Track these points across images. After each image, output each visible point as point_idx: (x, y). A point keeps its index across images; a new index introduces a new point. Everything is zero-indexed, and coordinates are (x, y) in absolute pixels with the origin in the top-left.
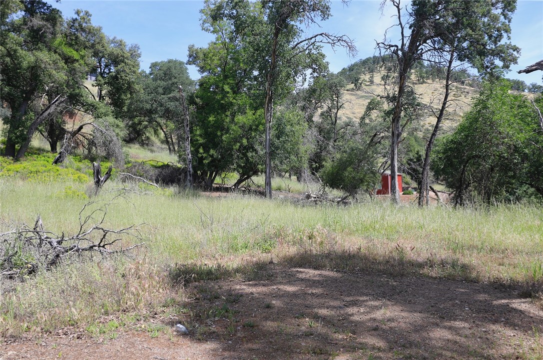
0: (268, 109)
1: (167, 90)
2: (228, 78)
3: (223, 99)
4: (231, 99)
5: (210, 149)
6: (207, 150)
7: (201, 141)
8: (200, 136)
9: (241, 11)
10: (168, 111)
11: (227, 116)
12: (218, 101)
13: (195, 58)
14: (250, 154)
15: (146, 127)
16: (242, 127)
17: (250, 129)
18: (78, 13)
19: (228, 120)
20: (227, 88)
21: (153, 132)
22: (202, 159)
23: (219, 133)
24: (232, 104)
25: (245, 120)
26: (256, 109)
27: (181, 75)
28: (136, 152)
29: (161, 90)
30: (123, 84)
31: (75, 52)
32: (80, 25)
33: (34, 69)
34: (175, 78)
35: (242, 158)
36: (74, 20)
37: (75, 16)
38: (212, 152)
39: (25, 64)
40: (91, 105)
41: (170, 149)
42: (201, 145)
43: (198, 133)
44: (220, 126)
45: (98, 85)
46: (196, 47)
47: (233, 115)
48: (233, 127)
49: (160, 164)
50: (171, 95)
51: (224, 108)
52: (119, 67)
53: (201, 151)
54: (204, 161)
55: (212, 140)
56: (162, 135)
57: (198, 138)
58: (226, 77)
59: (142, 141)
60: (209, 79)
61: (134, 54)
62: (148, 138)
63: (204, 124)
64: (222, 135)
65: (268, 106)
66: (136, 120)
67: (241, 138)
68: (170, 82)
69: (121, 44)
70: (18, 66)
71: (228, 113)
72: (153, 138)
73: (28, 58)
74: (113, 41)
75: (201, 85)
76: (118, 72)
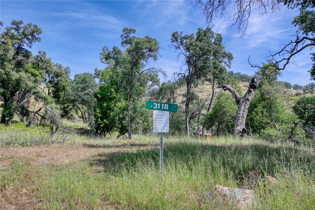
0: (129, 100)
1: (83, 89)
2: (114, 85)
3: (111, 95)
4: (114, 95)
5: (104, 119)
6: (102, 119)
7: (100, 115)
8: (99, 113)
9: (119, 56)
10: (83, 100)
11: (113, 103)
12: (108, 96)
13: (98, 75)
14: (123, 122)
15: (71, 109)
16: (120, 108)
17: (124, 109)
18: (40, 53)
19: (113, 105)
20: (112, 90)
21: (75, 112)
22: (100, 124)
23: (108, 112)
24: (115, 97)
25: (121, 105)
27: (91, 81)
28: (65, 122)
29: (80, 89)
30: (61, 87)
31: (37, 71)
32: (41, 59)
34: (88, 83)
35: (120, 124)
36: (38, 56)
37: (38, 54)
38: (105, 121)
39: (14, 78)
40: (44, 98)
41: (84, 121)
42: (100, 117)
43: (98, 111)
44: (109, 108)
45: (47, 87)
46: (98, 69)
47: (115, 102)
48: (115, 108)
49: (79, 128)
50: (85, 92)
51: (111, 99)
52: (59, 78)
53: (99, 120)
54: (101, 125)
55: (105, 115)
56: (80, 113)
57: (98, 114)
58: (112, 84)
59: (69, 117)
60: (104, 85)
61: (67, 72)
62: (72, 115)
63: (101, 107)
64: (110, 112)
66: (66, 105)
67: (120, 114)
68: (85, 85)
69: (60, 67)
70: (9, 79)
71: (113, 102)
72: (75, 115)
73: (15, 75)
74: (56, 65)
75: (100, 88)
76: (58, 81)
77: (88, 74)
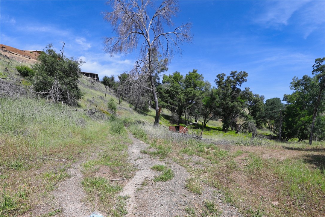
0: (314, 115)
1: (272, 109)
2: (299, 105)
3: (296, 112)
4: (299, 112)
5: (288, 129)
6: (286, 129)
7: (285, 127)
8: (285, 125)
9: (308, 82)
10: (271, 116)
11: (297, 118)
12: (294, 113)
13: (286, 98)
14: (305, 131)
15: (261, 123)
16: (303, 122)
17: (306, 122)
18: (246, 89)
19: (297, 119)
20: (298, 108)
21: (264, 124)
22: (285, 132)
23: (292, 124)
24: (299, 114)
25: (304, 119)
26: (310, 115)
27: (278, 103)
28: (259, 131)
29: (269, 109)
30: (257, 109)
31: (243, 100)
32: (246, 92)
33: (233, 107)
34: (276, 105)
35: (301, 133)
36: (244, 91)
37: (245, 90)
38: (289, 130)
39: (230, 106)
40: (246, 116)
41: (270, 130)
42: (285, 128)
43: (284, 124)
44: (293, 122)
45: (248, 110)
46: (287, 94)
47: (299, 118)
48: (299, 122)
49: (268, 134)
50: (273, 111)
51: (296, 115)
52: (257, 103)
53: (284, 130)
54: (285, 134)
55: (289, 126)
56: (267, 125)
57: (284, 126)
58: (298, 104)
59: (259, 127)
60: (291, 106)
61: (262, 98)
62: (261, 126)
63: (287, 121)
64: (294, 125)
65: (314, 114)
66: (258, 120)
67: (302, 126)
68: (273, 106)
69: (258, 96)
70: (228, 107)
71: (297, 117)
72: (264, 127)
73: (231, 104)
74: (255, 95)
75: (287, 108)
76: (256, 105)
77: (277, 98)
